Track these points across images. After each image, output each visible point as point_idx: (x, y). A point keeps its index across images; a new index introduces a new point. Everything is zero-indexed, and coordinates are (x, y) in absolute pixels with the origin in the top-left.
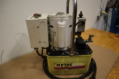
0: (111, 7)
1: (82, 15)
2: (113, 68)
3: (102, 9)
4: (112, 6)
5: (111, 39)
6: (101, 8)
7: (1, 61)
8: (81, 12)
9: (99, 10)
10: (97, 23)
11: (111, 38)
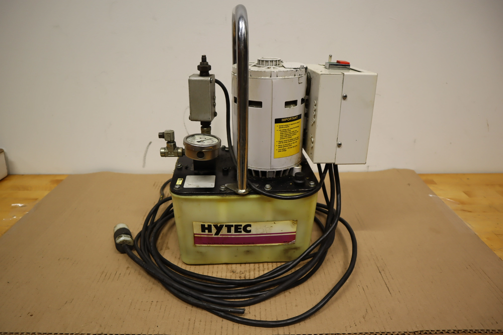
1: (209, 68)
7: (144, 166)
8: (204, 58)
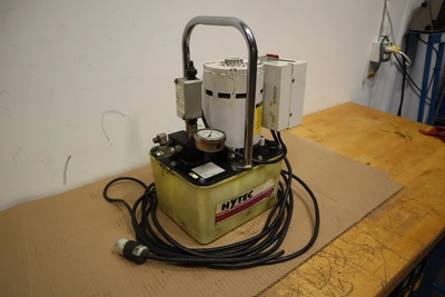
0: (423, 29)
2: (366, 220)
3: (386, 37)
4: (428, 28)
5: (403, 140)
6: (384, 34)
7: (65, 183)
9: (376, 41)
10: (372, 86)
11: (404, 137)
